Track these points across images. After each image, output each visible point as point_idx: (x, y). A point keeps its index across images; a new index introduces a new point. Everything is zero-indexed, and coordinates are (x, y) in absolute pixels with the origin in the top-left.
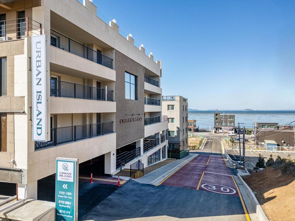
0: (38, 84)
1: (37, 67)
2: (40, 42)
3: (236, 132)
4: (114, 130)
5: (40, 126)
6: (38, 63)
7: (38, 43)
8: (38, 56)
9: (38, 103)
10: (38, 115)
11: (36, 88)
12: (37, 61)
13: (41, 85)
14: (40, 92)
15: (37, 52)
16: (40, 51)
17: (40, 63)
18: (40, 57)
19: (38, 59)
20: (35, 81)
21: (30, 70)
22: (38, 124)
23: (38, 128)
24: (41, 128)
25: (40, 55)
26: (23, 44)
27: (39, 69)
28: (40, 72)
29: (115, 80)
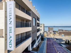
0: (10, 24)
1: (10, 16)
2: (11, 4)
3: (53, 32)
4: (31, 36)
5: (11, 43)
6: (10, 14)
7: (10, 5)
8: (10, 11)
9: (10, 32)
10: (10, 38)
11: (9, 26)
12: (10, 13)
13: (11, 24)
14: (11, 27)
15: (9, 9)
16: (11, 9)
17: (11, 14)
18: (11, 11)
19: (10, 12)
20: (8, 22)
21: (6, 17)
22: (10, 42)
23: (10, 44)
24: (11, 44)
25: (11, 10)
26: (2, 5)
27: (10, 17)
28: (11, 18)
29: (31, 20)
